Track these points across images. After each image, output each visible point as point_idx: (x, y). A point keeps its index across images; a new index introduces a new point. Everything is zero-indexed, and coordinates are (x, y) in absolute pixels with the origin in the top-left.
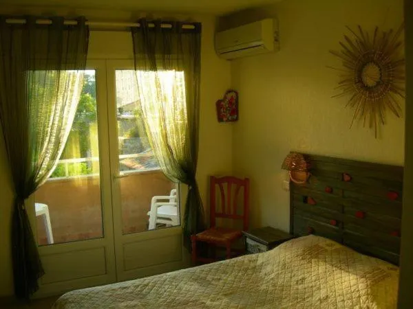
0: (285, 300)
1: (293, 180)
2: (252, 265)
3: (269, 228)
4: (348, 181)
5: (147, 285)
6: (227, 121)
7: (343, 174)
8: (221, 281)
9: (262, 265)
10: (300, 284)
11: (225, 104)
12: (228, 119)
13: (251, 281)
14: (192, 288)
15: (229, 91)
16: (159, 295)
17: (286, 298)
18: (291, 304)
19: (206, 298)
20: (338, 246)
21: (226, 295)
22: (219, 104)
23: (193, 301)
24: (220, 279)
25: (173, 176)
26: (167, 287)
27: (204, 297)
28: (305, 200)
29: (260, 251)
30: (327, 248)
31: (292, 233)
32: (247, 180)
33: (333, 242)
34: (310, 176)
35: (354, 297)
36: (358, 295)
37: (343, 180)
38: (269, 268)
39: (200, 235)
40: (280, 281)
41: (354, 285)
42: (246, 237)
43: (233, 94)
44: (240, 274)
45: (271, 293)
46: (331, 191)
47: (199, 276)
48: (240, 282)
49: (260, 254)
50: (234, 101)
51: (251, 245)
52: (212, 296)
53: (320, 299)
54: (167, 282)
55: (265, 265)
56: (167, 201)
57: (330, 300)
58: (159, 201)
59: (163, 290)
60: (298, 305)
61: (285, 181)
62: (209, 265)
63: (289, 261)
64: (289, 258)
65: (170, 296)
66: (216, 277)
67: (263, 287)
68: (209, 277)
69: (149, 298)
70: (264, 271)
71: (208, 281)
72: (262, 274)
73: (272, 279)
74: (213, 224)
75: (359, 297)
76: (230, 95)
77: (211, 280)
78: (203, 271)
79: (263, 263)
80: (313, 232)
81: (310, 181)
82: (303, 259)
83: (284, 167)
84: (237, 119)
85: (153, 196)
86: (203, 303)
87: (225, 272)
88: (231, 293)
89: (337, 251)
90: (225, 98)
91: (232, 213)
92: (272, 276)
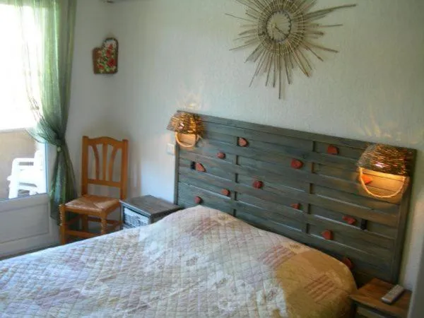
0: (175, 285)
1: (179, 143)
2: (133, 241)
3: (149, 196)
4: (245, 146)
5: (6, 271)
6: (103, 73)
7: (238, 138)
8: (98, 263)
9: (144, 242)
10: (191, 265)
11: (103, 53)
12: (105, 70)
13: (133, 261)
14: (63, 273)
15: (108, 39)
16: (22, 283)
17: (176, 282)
18: (182, 289)
19: (79, 285)
20: (231, 219)
21: (104, 280)
22: (96, 53)
23: (65, 290)
24: (96, 260)
25: (39, 134)
26: (31, 272)
27: (78, 283)
28: (193, 166)
29: (140, 223)
30: (219, 221)
31: (176, 203)
32: (125, 141)
33: (226, 215)
34: (200, 139)
35: (255, 280)
36: (260, 278)
37: (238, 144)
38: (153, 246)
39: (70, 205)
40: (167, 262)
41: (255, 266)
42: (124, 207)
43: (113, 42)
44: (119, 253)
45: (158, 277)
46: (224, 157)
47: (71, 257)
48: (120, 263)
49: (142, 228)
50: (113, 51)
51: (130, 216)
52: (87, 282)
53: (216, 284)
54: (31, 266)
55: (148, 242)
56: (31, 164)
57: (227, 284)
58: (21, 164)
59: (27, 276)
60: (191, 291)
61: (169, 144)
62: (83, 242)
63: (177, 237)
64: (177, 234)
65: (35, 283)
66: (91, 258)
67: (148, 269)
68: (83, 258)
69: (9, 287)
70: (147, 250)
71: (82, 263)
72: (145, 253)
73: (158, 259)
74: (84, 192)
75: (262, 280)
76: (108, 44)
77: (85, 261)
78: (75, 249)
79: (146, 239)
80: (201, 202)
81: (200, 145)
82: (193, 235)
83: (170, 128)
84: (116, 71)
85: (15, 158)
86: (76, 292)
87: (101, 251)
88: (110, 278)
89: (232, 225)
90: (104, 45)
91: (107, 179)
92: (158, 255)
